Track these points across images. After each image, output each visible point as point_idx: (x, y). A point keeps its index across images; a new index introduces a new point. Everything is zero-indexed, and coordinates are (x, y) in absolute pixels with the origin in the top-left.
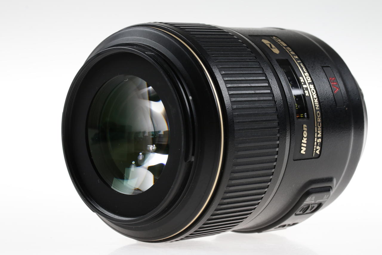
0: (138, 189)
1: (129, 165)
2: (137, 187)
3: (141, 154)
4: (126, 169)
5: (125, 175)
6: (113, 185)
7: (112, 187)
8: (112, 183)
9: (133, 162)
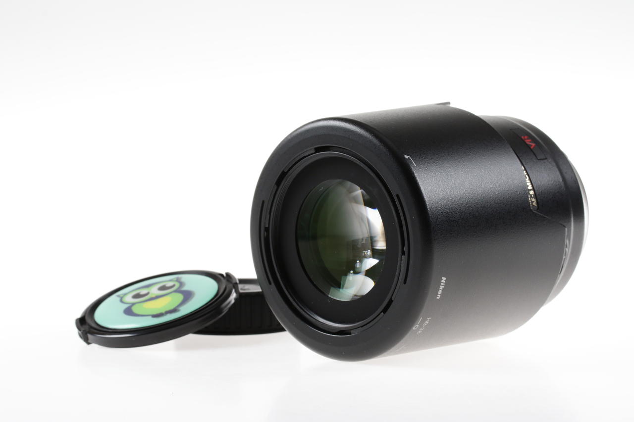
0: (355, 295)
1: (346, 273)
2: (355, 294)
3: (358, 261)
4: (343, 277)
5: (342, 283)
6: (330, 293)
7: (329, 296)
8: (329, 292)
9: (352, 272)
